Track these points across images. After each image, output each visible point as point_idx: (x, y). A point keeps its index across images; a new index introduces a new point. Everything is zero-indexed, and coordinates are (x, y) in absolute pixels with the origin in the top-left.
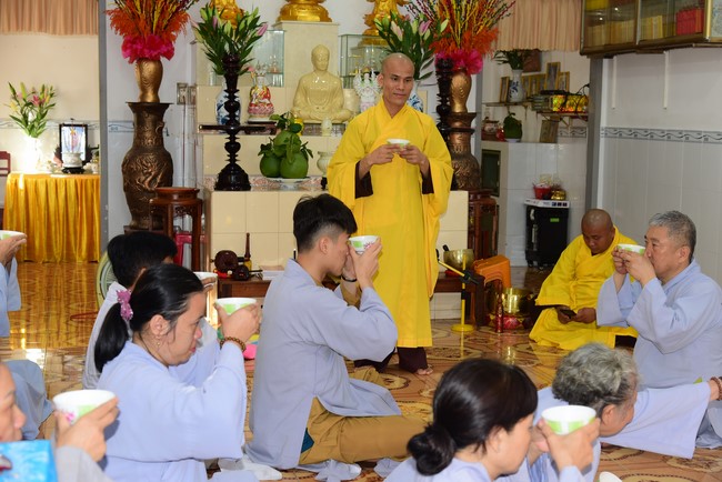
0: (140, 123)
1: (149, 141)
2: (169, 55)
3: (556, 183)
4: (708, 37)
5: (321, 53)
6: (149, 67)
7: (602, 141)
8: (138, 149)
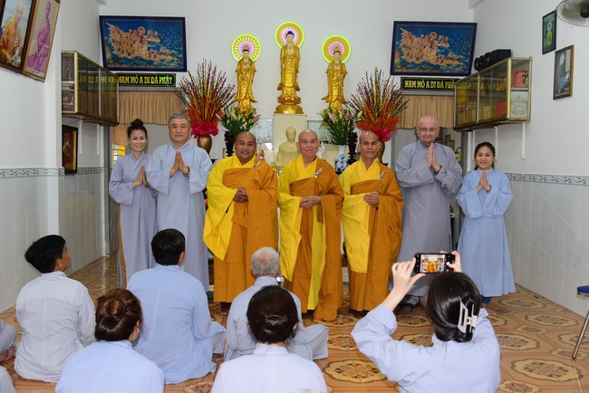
2: (215, 133)
4: (508, 117)
5: (291, 131)
6: (204, 141)
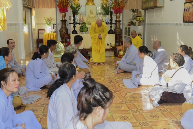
0: (62, 23)
1: (64, 26)
2: (67, 11)
3: (140, 33)
4: (158, 6)
5: (92, 10)
7: (146, 25)
8: (62, 28)
